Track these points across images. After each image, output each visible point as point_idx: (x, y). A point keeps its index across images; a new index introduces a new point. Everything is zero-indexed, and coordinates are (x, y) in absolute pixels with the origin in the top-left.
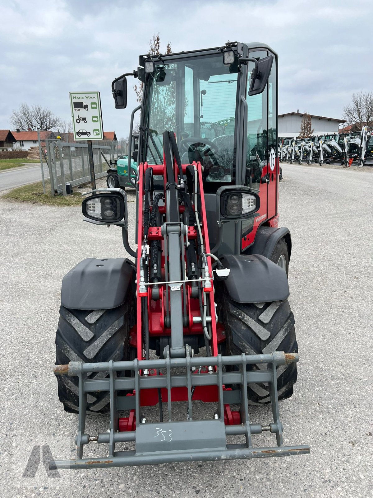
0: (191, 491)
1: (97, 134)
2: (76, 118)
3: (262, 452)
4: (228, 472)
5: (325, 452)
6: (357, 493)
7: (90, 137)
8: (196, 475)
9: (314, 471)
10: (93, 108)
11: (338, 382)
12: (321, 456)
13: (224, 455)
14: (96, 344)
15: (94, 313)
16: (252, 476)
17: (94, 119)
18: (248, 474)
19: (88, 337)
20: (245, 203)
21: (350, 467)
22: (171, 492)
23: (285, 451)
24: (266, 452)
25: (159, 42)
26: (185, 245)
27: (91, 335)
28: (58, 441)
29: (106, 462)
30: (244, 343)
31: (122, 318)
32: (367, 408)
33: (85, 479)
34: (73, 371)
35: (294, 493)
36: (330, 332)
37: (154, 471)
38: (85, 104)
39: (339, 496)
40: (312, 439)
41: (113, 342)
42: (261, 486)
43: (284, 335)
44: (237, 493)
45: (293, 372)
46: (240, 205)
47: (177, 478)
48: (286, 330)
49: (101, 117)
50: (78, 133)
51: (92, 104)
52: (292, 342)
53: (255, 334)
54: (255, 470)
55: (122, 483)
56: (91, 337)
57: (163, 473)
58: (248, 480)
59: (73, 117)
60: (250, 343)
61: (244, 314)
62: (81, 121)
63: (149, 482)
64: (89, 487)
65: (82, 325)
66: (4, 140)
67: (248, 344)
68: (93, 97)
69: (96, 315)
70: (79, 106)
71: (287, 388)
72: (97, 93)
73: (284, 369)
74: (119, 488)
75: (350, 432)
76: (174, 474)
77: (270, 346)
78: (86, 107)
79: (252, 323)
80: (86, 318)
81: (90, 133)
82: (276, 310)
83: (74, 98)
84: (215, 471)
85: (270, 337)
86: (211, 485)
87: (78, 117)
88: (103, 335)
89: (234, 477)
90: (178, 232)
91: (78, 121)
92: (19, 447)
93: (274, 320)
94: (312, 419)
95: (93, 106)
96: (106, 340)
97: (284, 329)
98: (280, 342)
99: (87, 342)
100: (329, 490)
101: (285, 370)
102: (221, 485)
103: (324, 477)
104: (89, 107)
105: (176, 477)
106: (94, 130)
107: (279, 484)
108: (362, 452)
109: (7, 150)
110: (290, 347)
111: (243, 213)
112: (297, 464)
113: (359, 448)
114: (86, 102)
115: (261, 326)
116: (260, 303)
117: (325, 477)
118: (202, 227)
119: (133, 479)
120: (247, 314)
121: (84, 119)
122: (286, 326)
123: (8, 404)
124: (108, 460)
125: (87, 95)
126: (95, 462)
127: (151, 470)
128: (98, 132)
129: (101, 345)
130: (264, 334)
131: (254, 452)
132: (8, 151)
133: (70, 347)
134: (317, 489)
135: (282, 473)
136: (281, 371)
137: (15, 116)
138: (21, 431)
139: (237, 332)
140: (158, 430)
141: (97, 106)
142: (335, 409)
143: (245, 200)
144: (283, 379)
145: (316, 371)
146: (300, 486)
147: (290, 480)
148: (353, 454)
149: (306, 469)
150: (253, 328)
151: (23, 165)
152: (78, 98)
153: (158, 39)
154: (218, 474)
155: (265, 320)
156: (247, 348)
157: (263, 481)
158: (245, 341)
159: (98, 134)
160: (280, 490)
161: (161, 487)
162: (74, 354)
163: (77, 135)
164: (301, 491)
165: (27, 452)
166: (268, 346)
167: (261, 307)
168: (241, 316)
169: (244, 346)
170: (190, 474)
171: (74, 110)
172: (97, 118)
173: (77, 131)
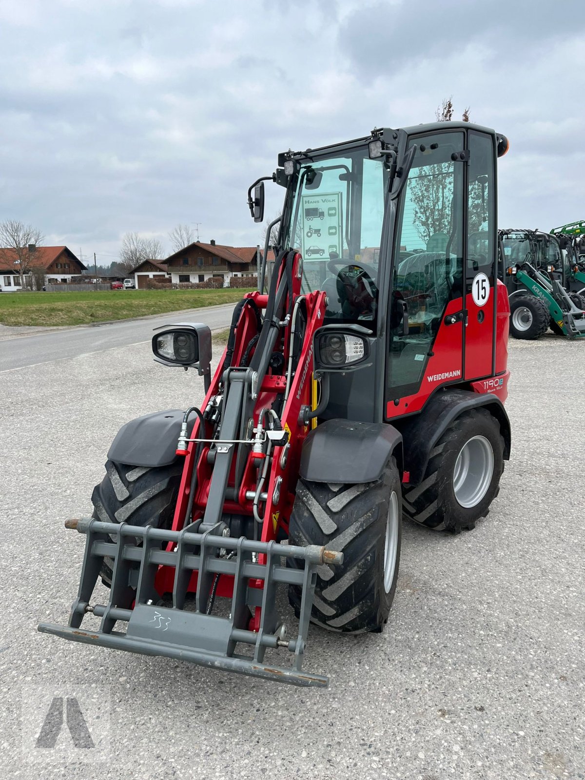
0: (190, 705)
2: (307, 230)
3: (265, 669)
4: (248, 697)
5: (393, 712)
6: (398, 771)
7: (324, 256)
8: (210, 691)
9: (359, 728)
10: (330, 215)
11: (491, 633)
12: (383, 715)
13: (218, 661)
14: (129, 505)
15: (137, 470)
16: (274, 710)
17: (331, 231)
18: (271, 707)
19: (122, 497)
20: (350, 348)
21: (414, 739)
22: (169, 700)
23: (294, 675)
24: (270, 671)
25: (451, 109)
26: (250, 398)
27: (126, 494)
28: (91, 619)
29: (92, 636)
30: (301, 534)
31: (167, 480)
32: (507, 676)
33: (92, 662)
34: (81, 527)
35: (311, 744)
36: (540, 567)
37: (167, 673)
38: (320, 211)
39: (369, 766)
40: (387, 692)
41: (149, 507)
42: (276, 724)
43: (356, 532)
44: (242, 722)
45: (369, 587)
46: (343, 351)
47: (186, 688)
48: (362, 525)
49: (340, 228)
50: (307, 251)
51: (330, 209)
52: (369, 545)
53: (317, 524)
54: (284, 704)
55: (125, 676)
56: (125, 497)
57: (175, 678)
58: (266, 713)
59: (303, 229)
60: (310, 536)
61: (311, 496)
62: (313, 234)
63: (153, 683)
64: (90, 671)
65: (121, 481)
66: (250, 261)
67: (307, 536)
69: (138, 473)
70: (312, 213)
71: (361, 610)
72: (338, 194)
73: (352, 580)
74: (118, 680)
75: (452, 698)
76: (186, 682)
77: (333, 543)
78: (322, 214)
79: (316, 509)
80: (127, 475)
81: (323, 251)
82: (354, 496)
83: (306, 203)
84: (234, 692)
85: (336, 531)
86: (218, 705)
87: (310, 228)
88: (139, 496)
89: (252, 705)
90: (242, 380)
91: (309, 234)
92: (51, 615)
93: (348, 510)
94: (410, 668)
95: (331, 212)
96: (140, 503)
97: (358, 524)
98: (349, 540)
99: (121, 502)
100: (361, 755)
101: (353, 582)
102: (230, 708)
103: (366, 739)
104: (326, 214)
105: (186, 686)
106: (330, 247)
107: (300, 728)
108: (448, 727)
109: (252, 275)
110: (365, 550)
111: (347, 362)
112: (343, 714)
113: (448, 721)
114: (322, 207)
115: (326, 515)
116: (335, 484)
117: (368, 740)
118: (292, 378)
119: (139, 675)
120: (315, 497)
121: (318, 231)
122: (362, 519)
123: (67, 571)
124: (95, 634)
125: (324, 198)
126: (82, 633)
127: (165, 671)
129: (135, 507)
130: (328, 525)
131: (255, 668)
132: (254, 276)
133: (103, 505)
134: (344, 750)
135: (314, 718)
136: (348, 581)
138: (62, 601)
139: (297, 519)
140: (157, 615)
141: (336, 213)
142: (455, 665)
143: (350, 344)
144: (353, 596)
145: (468, 613)
146: (326, 740)
147: (319, 728)
148: (432, 725)
149: (349, 723)
150: (316, 515)
152: (311, 202)
153: (450, 106)
154: (236, 696)
155: (334, 507)
156: (303, 541)
157: (284, 719)
158: (304, 532)
160: (297, 735)
161: (162, 691)
162: (106, 514)
163: (307, 254)
164: (323, 745)
165: (55, 622)
166: (330, 542)
167: (336, 489)
168: (306, 498)
169: (300, 537)
170: (204, 688)
171: (305, 220)
172: (336, 229)
173: (307, 248)
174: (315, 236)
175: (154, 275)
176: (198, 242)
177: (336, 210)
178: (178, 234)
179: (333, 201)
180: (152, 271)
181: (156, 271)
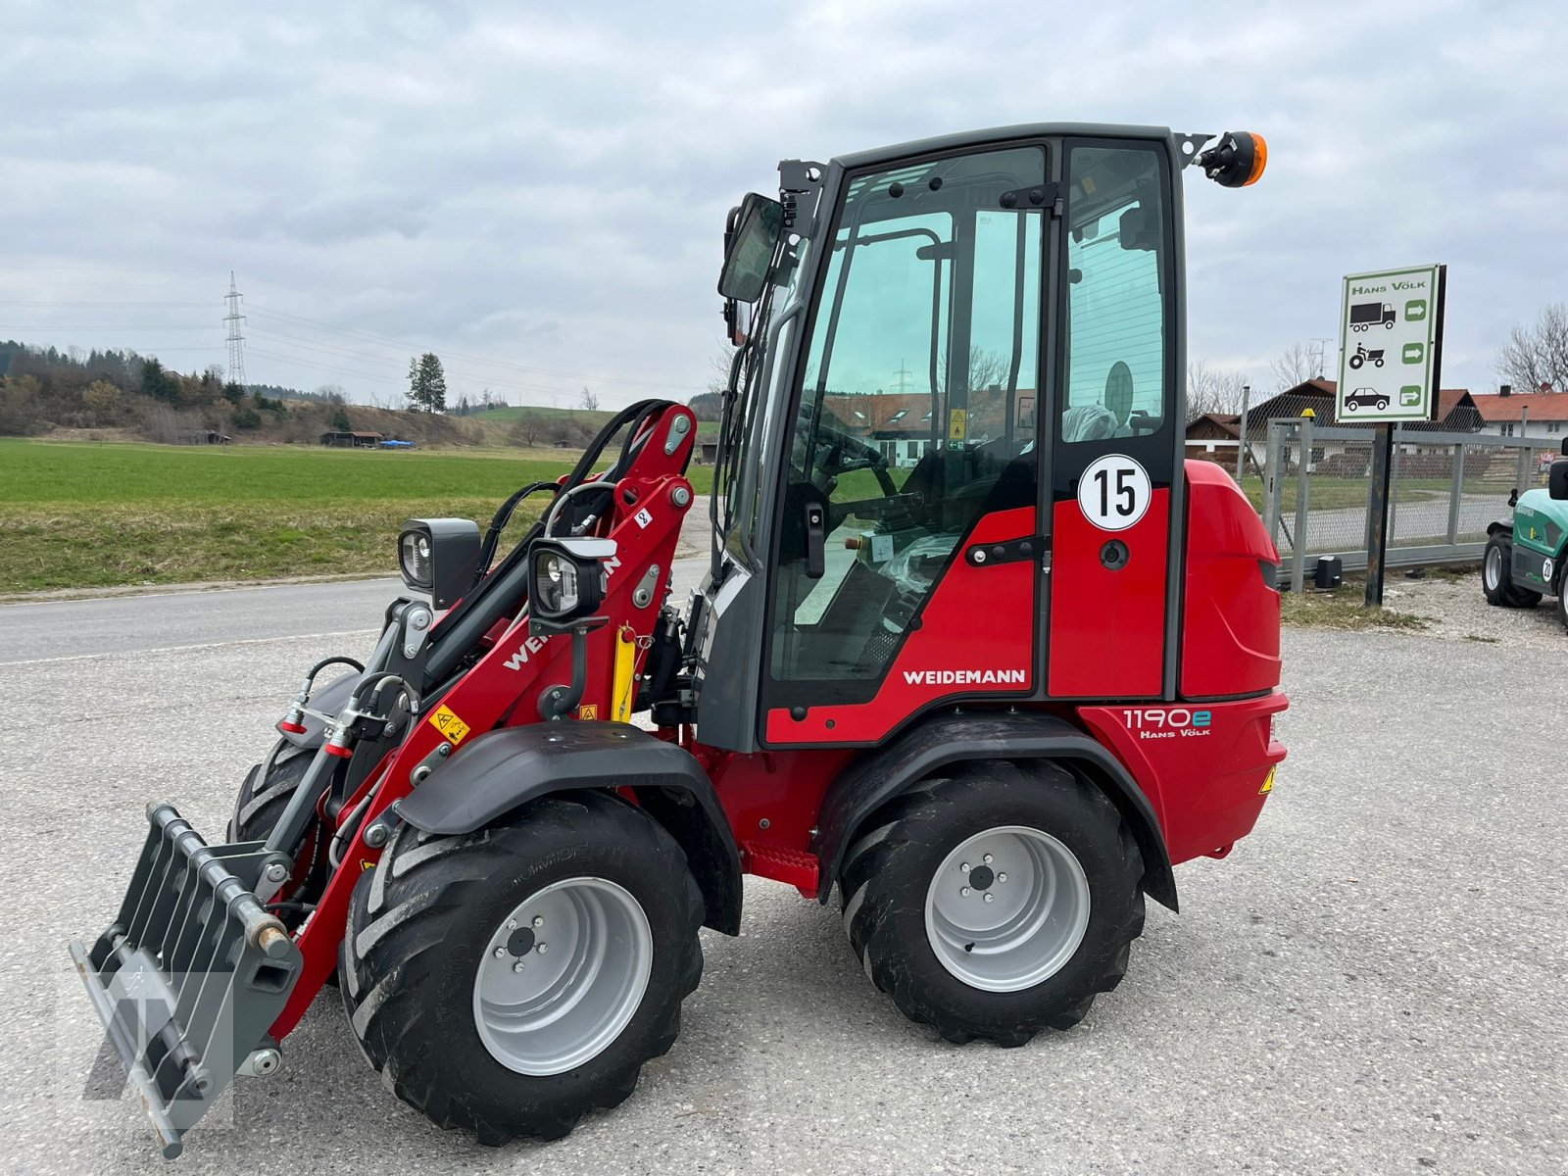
1: (1411, 403)
2: (1351, 352)
7: (1388, 410)
10: (1409, 318)
17: (1409, 354)
38: (1387, 309)
49: (1433, 346)
50: (1348, 400)
51: (1411, 304)
59: (1343, 350)
62: (1365, 362)
68: (1415, 285)
70: (1366, 314)
72: (1433, 270)
78: (1391, 316)
81: (1387, 399)
83: (1354, 293)
87: (1359, 349)
91: (1356, 362)
95: (1412, 311)
104: (1400, 316)
106: (1405, 390)
114: (1391, 300)
121: (1377, 355)
125: (1397, 280)
128: (1415, 395)
137: (1515, 346)
141: (1424, 313)
151: (1430, 497)
152: (1367, 290)
159: (1416, 402)
163: (1346, 405)
171: (1350, 330)
172: (1421, 350)
173: (1347, 393)
174: (1369, 365)
175: (1217, 447)
176: (1321, 378)
177: (1424, 307)
178: (1291, 362)
179: (1419, 285)
180: (1213, 437)
181: (1223, 438)
